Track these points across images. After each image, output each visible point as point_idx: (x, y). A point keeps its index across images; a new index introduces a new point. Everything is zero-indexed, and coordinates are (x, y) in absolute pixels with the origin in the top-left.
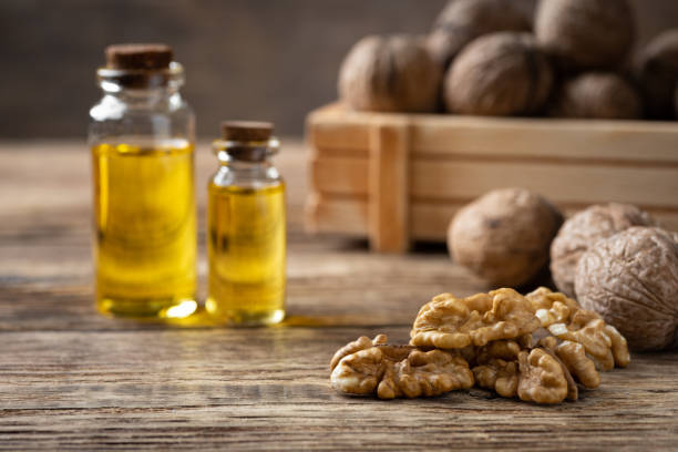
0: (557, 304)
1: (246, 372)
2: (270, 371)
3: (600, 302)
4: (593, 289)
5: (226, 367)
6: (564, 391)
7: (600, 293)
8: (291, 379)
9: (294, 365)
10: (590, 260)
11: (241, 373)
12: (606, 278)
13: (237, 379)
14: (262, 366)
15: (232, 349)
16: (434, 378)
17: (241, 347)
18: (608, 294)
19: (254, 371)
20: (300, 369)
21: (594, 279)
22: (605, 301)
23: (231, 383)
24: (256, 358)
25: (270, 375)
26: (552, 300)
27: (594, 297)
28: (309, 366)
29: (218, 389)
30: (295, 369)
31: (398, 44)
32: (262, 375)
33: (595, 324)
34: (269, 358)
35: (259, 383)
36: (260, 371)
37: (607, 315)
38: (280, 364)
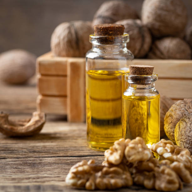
0: (168, 145)
1: (23, 179)
2: (34, 178)
3: (186, 143)
4: (183, 137)
5: (13, 177)
6: (177, 185)
7: (186, 138)
8: (44, 182)
9: (45, 175)
10: (181, 124)
11: (20, 180)
12: (188, 131)
13: (19, 182)
14: (30, 176)
15: (16, 168)
16: (113, 181)
17: (20, 167)
18: (190, 138)
19: (27, 179)
20: (48, 177)
21: (183, 132)
22: (188, 142)
23: (16, 184)
24: (28, 172)
25: (34, 180)
26: (166, 144)
27: (183, 140)
28: (52, 176)
29: (10, 187)
30: (46, 177)
31: (78, 24)
32: (31, 180)
33: (184, 152)
34: (33, 172)
35: (29, 184)
36: (29, 178)
37: (190, 148)
38: (39, 175)
